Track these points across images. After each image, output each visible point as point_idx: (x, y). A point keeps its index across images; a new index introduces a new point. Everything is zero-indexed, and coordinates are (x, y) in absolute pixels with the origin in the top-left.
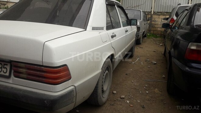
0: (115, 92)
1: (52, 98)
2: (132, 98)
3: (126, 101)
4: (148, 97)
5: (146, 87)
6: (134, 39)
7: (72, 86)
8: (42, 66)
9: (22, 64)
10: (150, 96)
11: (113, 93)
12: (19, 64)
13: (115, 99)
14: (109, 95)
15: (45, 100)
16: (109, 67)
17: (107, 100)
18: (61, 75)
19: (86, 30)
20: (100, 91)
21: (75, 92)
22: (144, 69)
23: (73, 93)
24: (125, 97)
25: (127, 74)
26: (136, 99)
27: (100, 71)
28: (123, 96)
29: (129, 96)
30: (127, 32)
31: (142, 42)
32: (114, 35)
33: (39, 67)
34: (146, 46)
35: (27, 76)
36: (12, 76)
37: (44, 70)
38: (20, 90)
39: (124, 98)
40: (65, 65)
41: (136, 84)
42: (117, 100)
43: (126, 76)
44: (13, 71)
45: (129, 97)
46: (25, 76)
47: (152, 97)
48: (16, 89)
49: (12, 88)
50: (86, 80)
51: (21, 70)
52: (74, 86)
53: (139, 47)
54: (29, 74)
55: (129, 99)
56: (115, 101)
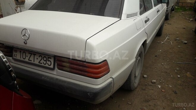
0: (145, 76)
1: (94, 91)
2: (164, 82)
3: (157, 86)
4: (180, 82)
5: (177, 70)
6: (164, 17)
7: (110, 78)
8: (85, 62)
9: (66, 59)
10: (182, 80)
11: (143, 77)
12: (63, 59)
13: (146, 84)
14: (140, 79)
15: (88, 92)
16: (141, 53)
17: (139, 84)
18: (102, 70)
19: (121, 19)
20: (133, 77)
21: (113, 84)
22: (173, 50)
23: (111, 85)
24: (156, 81)
25: (156, 56)
26: (168, 84)
27: (134, 60)
28: (155, 81)
29: (160, 80)
30: (158, 13)
31: (170, 17)
32: (147, 19)
33: (81, 63)
34: (174, 22)
35: (71, 70)
36: (56, 68)
37: (87, 66)
38: (65, 82)
39: (155, 83)
40: (105, 60)
41: (166, 67)
42: (148, 84)
43: (155, 57)
44: (56, 64)
45: (160, 82)
46: (68, 69)
47: (184, 82)
48: (60, 80)
49: (57, 79)
50: (123, 71)
51: (64, 64)
52: (112, 78)
53: (167, 23)
54: (72, 68)
55: (160, 84)
56: (146, 85)
